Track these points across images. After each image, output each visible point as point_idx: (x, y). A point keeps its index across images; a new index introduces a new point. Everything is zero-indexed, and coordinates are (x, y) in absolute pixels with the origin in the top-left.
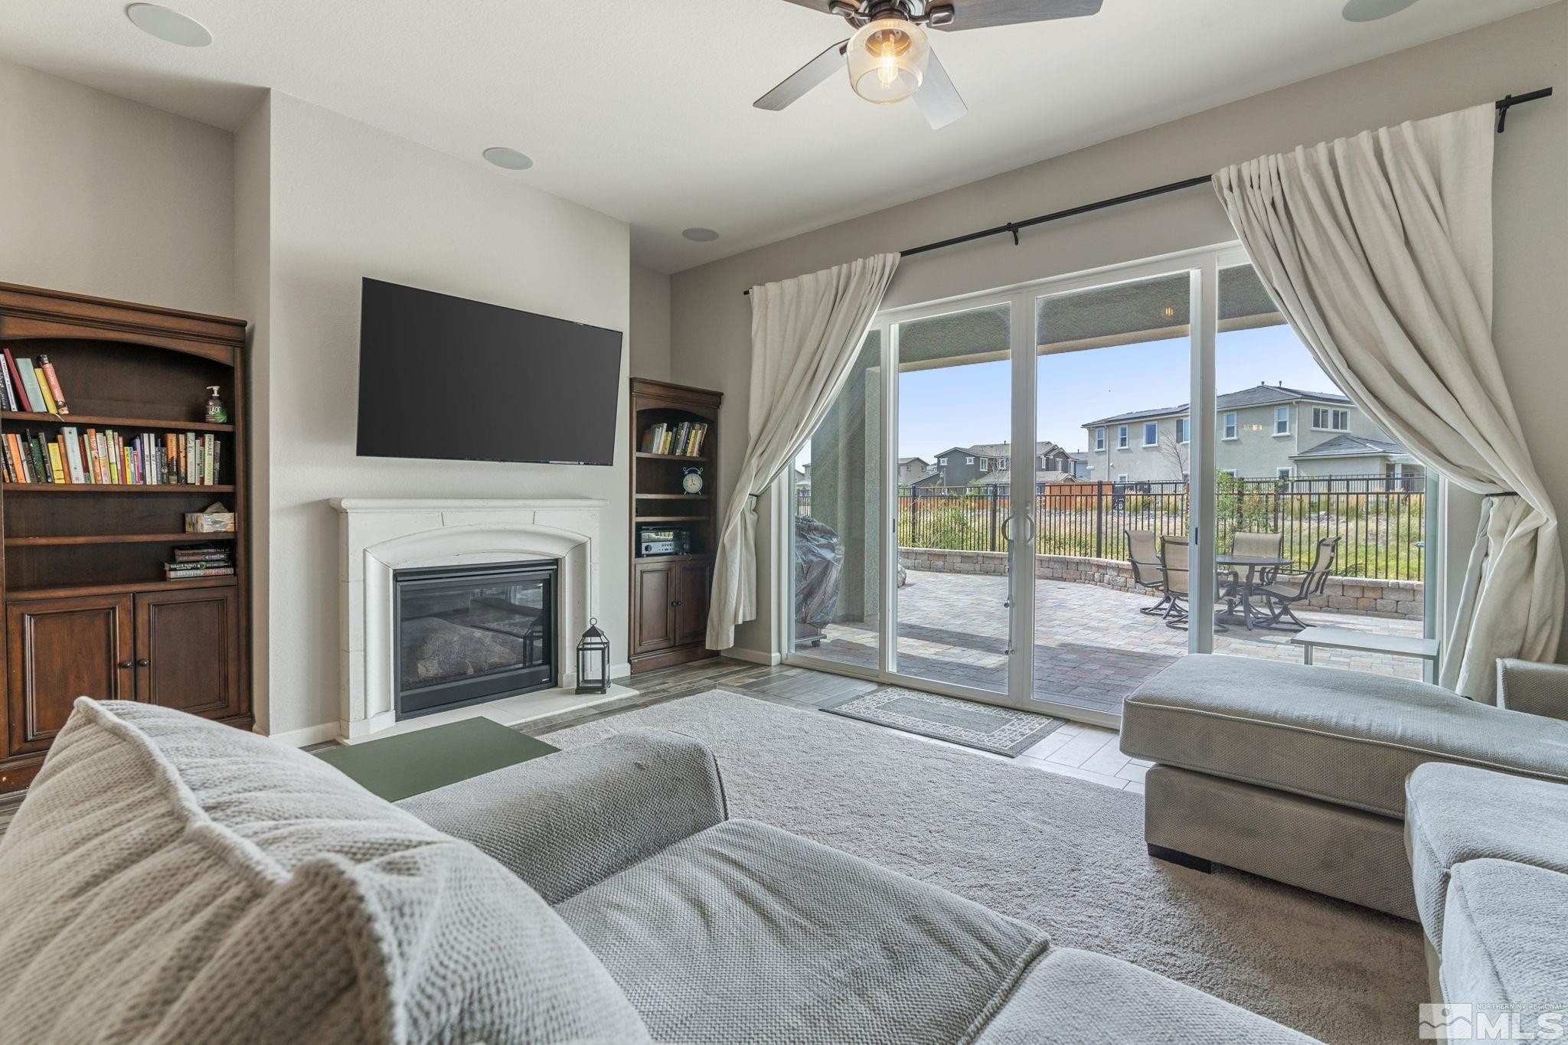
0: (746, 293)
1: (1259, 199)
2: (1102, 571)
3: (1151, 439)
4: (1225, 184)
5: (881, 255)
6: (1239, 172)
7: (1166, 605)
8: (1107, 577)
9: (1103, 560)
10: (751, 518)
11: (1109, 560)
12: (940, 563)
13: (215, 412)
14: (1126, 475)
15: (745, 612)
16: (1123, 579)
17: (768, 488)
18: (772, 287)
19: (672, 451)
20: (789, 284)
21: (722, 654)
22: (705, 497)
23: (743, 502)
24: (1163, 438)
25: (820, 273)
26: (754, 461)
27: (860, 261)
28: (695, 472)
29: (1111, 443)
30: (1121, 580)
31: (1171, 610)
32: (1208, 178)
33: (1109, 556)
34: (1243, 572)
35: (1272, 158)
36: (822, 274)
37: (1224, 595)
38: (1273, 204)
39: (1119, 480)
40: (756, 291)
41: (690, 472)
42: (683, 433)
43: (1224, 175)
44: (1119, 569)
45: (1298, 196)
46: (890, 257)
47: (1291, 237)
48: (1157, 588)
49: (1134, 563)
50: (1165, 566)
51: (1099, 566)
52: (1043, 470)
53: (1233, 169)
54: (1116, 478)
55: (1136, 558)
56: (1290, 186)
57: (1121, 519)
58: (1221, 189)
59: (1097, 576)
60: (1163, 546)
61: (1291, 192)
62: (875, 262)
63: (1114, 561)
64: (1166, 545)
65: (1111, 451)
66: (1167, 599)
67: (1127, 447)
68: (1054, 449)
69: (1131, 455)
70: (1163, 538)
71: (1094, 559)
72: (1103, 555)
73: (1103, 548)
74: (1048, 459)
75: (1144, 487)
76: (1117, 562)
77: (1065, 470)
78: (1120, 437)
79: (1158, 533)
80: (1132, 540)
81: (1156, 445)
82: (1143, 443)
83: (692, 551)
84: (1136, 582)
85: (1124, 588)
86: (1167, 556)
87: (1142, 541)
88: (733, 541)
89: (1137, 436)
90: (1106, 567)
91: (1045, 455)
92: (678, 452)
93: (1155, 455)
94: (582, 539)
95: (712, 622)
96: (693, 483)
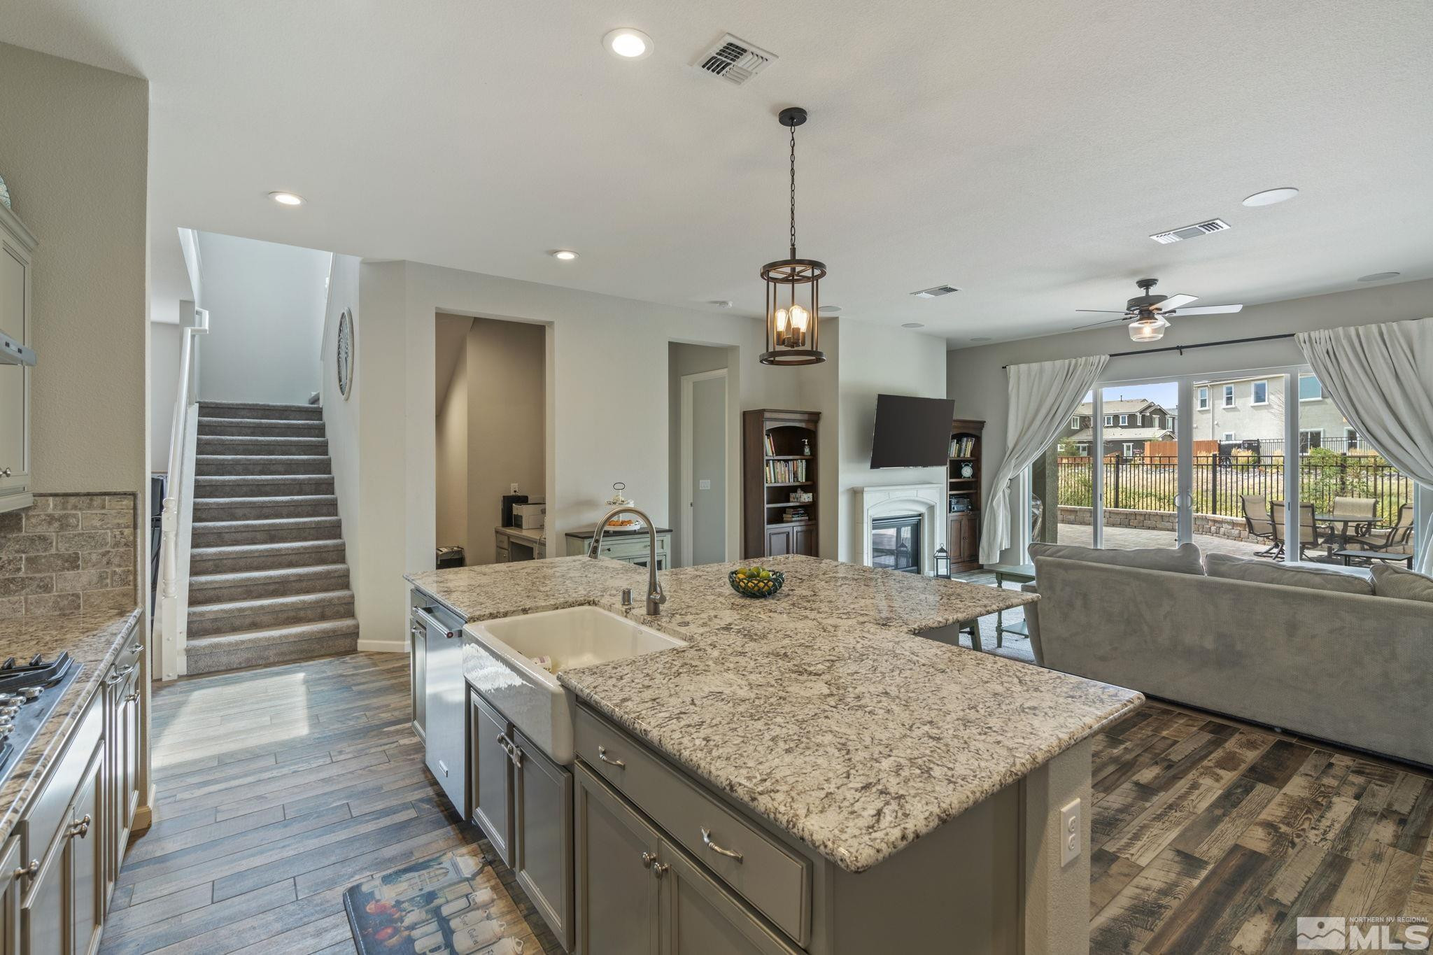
0: (1004, 368)
1: (1320, 349)
2: (1218, 525)
3: (1260, 397)
4: (1302, 340)
5: (1098, 357)
6: (1310, 336)
7: (1275, 551)
8: (1222, 530)
9: (1218, 516)
10: (1007, 491)
11: (1223, 517)
12: (1072, 517)
13: (807, 450)
14: (1232, 433)
15: (1006, 545)
16: (1237, 531)
17: (1019, 475)
18: (1023, 367)
19: (959, 456)
20: (1035, 366)
21: (985, 567)
22: (973, 480)
23: (1004, 484)
24: (1272, 397)
25: (1056, 362)
26: (1013, 461)
27: (1084, 358)
28: (968, 465)
29: (1216, 402)
30: (1235, 532)
31: (1279, 553)
32: (1293, 335)
33: (1223, 512)
34: (1339, 526)
35: (1326, 331)
36: (1058, 363)
37: (1323, 542)
38: (1328, 352)
39: (1224, 438)
40: (1012, 369)
41: (966, 465)
42: (964, 444)
43: (1302, 336)
44: (1234, 524)
45: (1340, 349)
46: (1103, 358)
47: (1337, 368)
48: (1268, 537)
49: (1248, 520)
50: (1273, 521)
51: (1215, 521)
52: (1138, 427)
53: (1306, 335)
54: (1221, 437)
55: (1250, 515)
56: (1336, 345)
57: (1229, 476)
58: (1299, 341)
59: (1213, 529)
60: (1272, 509)
61: (1337, 347)
62: (1095, 359)
63: (1228, 517)
64: (1275, 507)
65: (1216, 410)
66: (1276, 546)
67: (1233, 406)
68: (1150, 406)
69: (1237, 413)
70: (1272, 503)
71: (1210, 515)
72: (1218, 512)
73: (1218, 507)
74: (1143, 417)
75: (1254, 446)
76: (1232, 518)
77: (1163, 426)
78: (1225, 396)
79: (1268, 498)
80: (1246, 503)
81: (1266, 403)
82: (1251, 400)
83: (971, 510)
84: (1250, 532)
85: (1239, 538)
86: (1275, 514)
87: (1254, 503)
88: (999, 506)
89: (1247, 395)
90: (1221, 522)
91: (1141, 412)
92: (962, 455)
93: (1264, 413)
94: (933, 503)
95: (983, 548)
96: (967, 472)
